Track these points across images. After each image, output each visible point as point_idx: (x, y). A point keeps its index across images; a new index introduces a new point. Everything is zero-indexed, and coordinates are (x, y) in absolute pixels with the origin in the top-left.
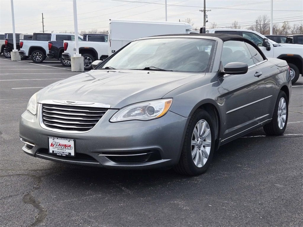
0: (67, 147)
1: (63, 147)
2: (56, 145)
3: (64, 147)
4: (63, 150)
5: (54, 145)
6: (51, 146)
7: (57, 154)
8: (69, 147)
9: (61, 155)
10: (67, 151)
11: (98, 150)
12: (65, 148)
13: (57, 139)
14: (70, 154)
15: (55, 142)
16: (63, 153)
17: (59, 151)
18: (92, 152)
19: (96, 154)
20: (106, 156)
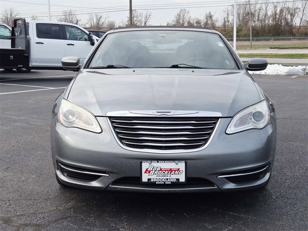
0: (174, 171)
1: (166, 172)
2: (155, 171)
3: (168, 173)
4: (167, 176)
5: (151, 171)
6: (145, 172)
7: (157, 183)
8: (176, 171)
9: (163, 183)
10: (173, 177)
11: (219, 171)
12: (170, 173)
13: (158, 162)
14: (178, 180)
15: (153, 167)
16: (167, 179)
17: (159, 177)
18: (211, 174)
19: (215, 176)
20: (225, 178)
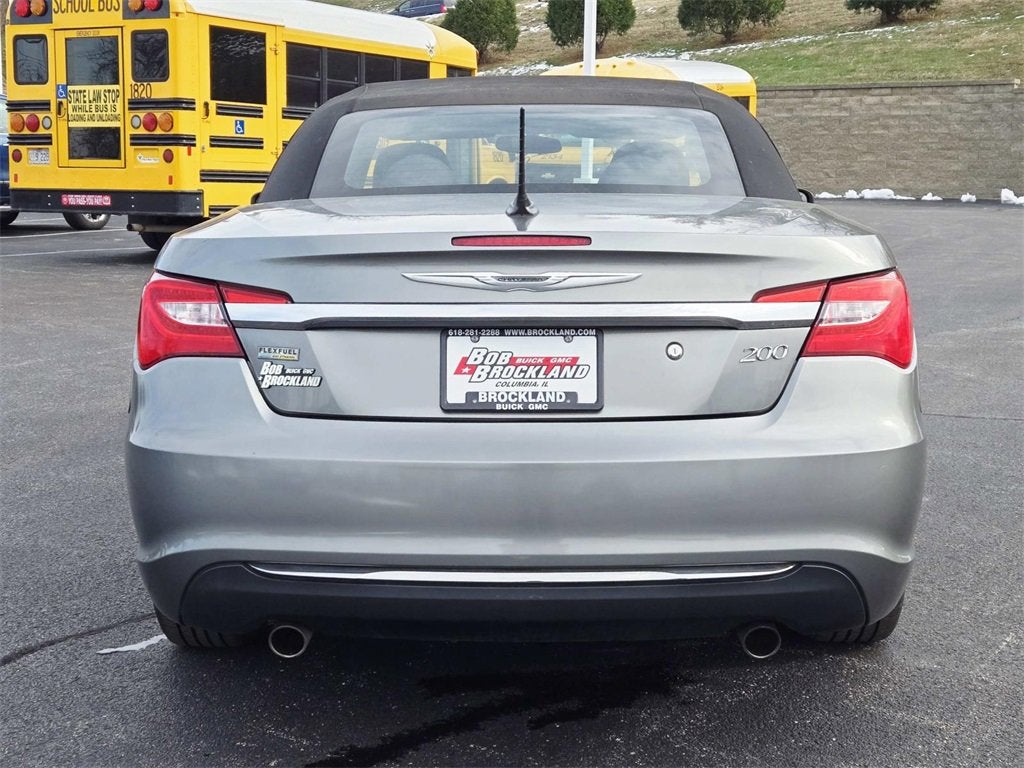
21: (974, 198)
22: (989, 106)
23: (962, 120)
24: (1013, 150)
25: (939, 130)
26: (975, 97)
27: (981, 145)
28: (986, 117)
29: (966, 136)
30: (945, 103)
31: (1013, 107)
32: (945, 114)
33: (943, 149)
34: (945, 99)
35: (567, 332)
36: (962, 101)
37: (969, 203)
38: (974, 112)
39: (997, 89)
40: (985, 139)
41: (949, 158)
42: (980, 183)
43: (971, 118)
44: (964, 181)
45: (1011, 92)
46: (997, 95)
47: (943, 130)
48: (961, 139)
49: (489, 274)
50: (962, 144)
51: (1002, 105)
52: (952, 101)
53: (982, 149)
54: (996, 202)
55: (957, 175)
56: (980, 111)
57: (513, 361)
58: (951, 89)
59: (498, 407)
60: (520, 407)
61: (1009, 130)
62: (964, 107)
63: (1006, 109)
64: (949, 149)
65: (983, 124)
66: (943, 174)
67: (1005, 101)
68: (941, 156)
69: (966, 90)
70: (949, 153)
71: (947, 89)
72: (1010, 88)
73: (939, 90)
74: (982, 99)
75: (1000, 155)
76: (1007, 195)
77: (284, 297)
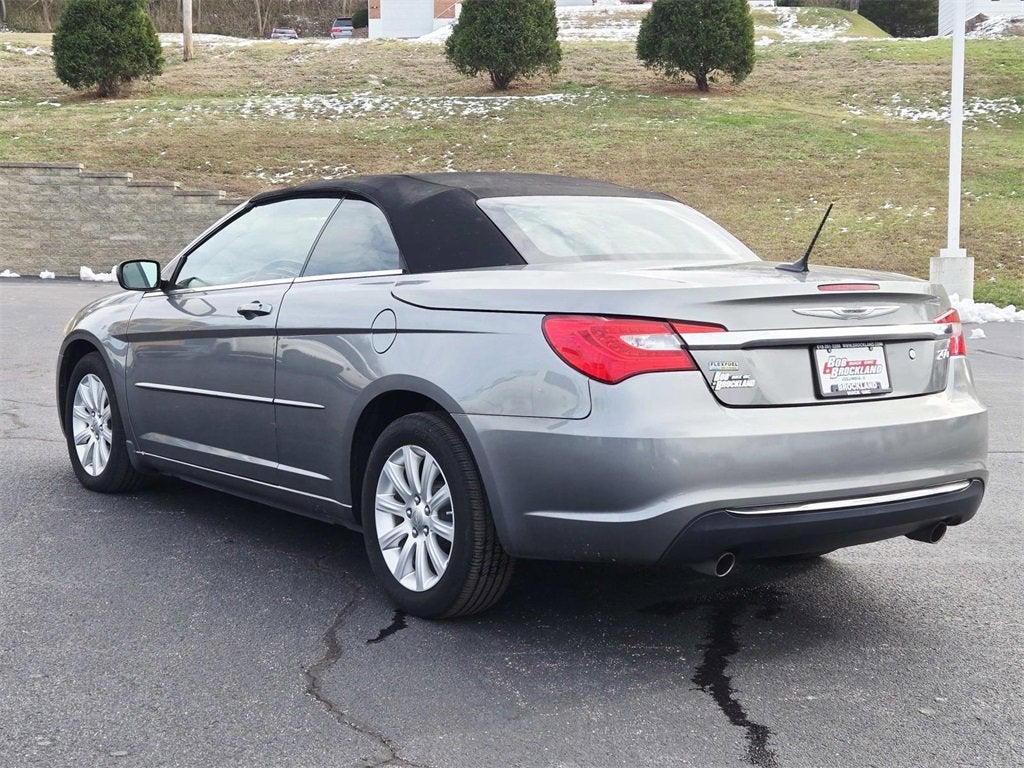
21: (53, 275)
22: (56, 188)
23: (31, 200)
24: (83, 230)
25: (9, 209)
26: (43, 179)
27: (52, 225)
28: (54, 199)
29: (36, 215)
30: (13, 183)
31: (80, 190)
32: (14, 193)
33: (14, 227)
34: (12, 179)
35: (870, 345)
36: (31, 182)
37: (49, 280)
38: (42, 193)
39: (63, 172)
40: (55, 220)
41: (22, 236)
42: (54, 261)
43: (40, 199)
44: (37, 259)
45: (78, 176)
46: (64, 179)
47: (12, 209)
48: (32, 218)
49: (839, 308)
50: (33, 222)
51: (69, 188)
52: (20, 182)
53: (53, 228)
54: (78, 279)
55: (30, 253)
56: (48, 193)
57: (848, 365)
58: (17, 171)
59: (849, 393)
60: (858, 393)
61: (78, 211)
62: (32, 188)
63: (74, 192)
64: (20, 228)
65: (52, 205)
66: (16, 251)
67: (72, 183)
68: (13, 234)
69: (33, 171)
70: (23, 232)
71: (14, 170)
72: (76, 172)
73: (6, 170)
74: (50, 182)
75: (72, 234)
76: (86, 272)
77: (722, 328)
